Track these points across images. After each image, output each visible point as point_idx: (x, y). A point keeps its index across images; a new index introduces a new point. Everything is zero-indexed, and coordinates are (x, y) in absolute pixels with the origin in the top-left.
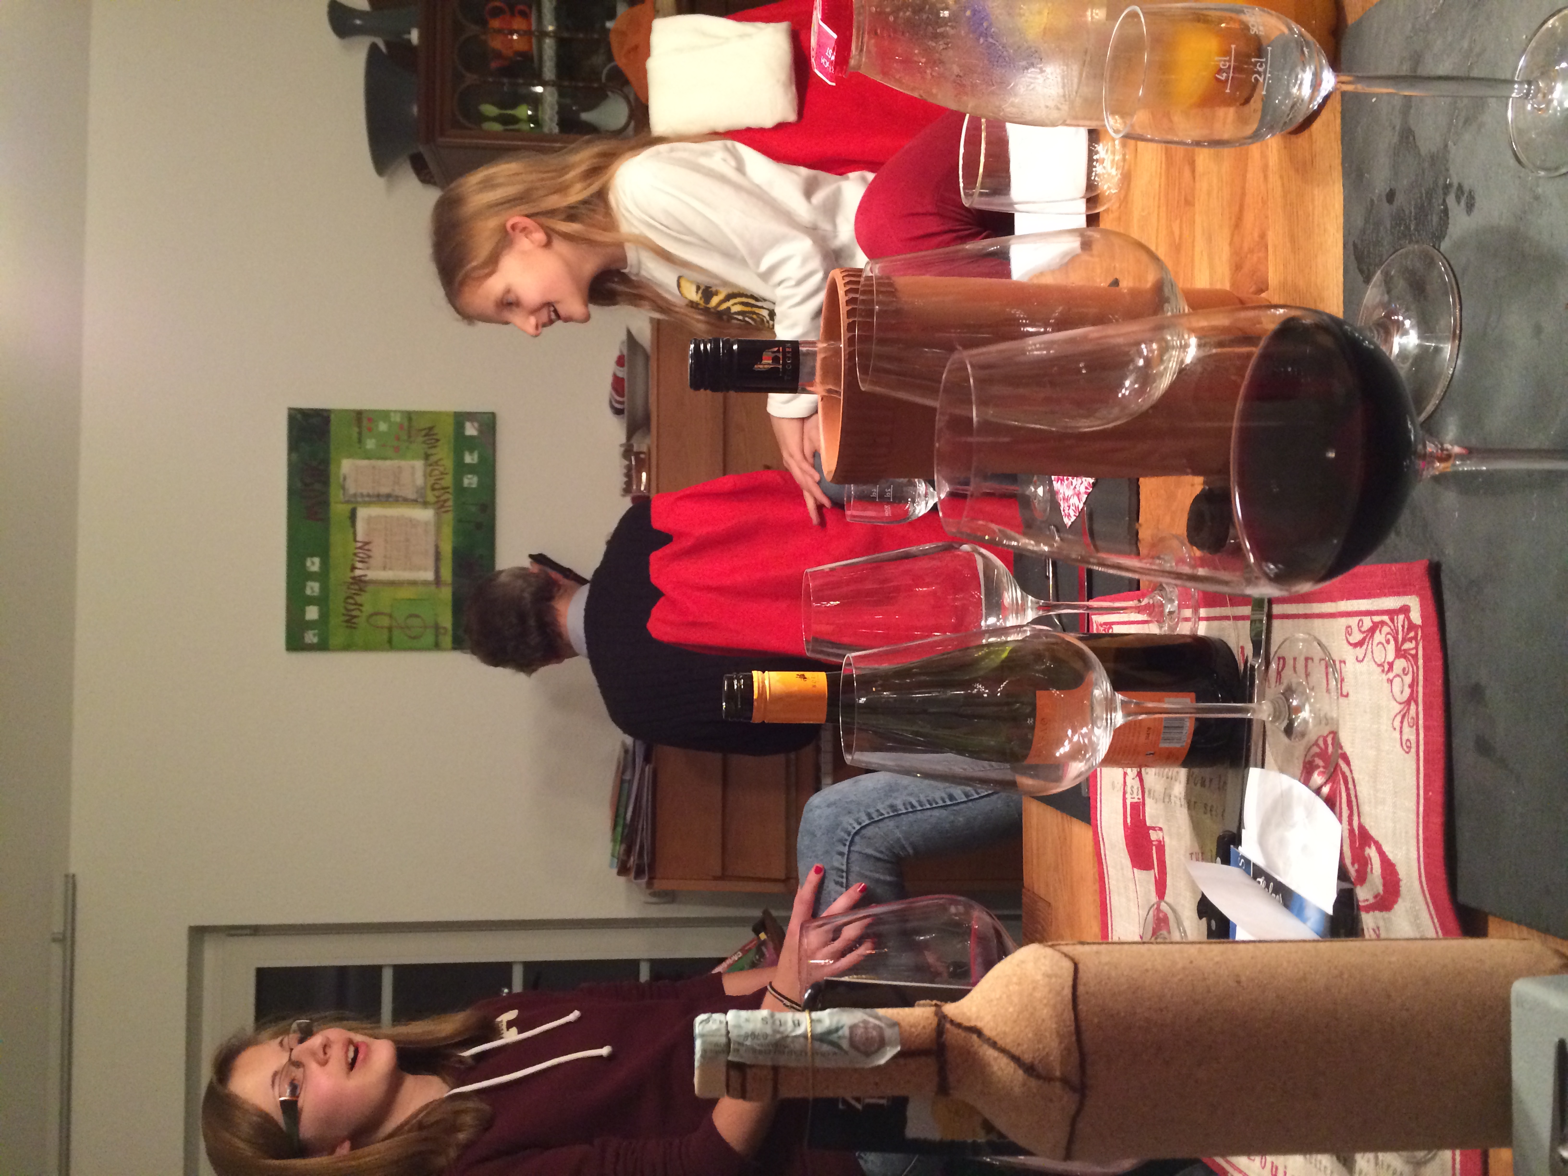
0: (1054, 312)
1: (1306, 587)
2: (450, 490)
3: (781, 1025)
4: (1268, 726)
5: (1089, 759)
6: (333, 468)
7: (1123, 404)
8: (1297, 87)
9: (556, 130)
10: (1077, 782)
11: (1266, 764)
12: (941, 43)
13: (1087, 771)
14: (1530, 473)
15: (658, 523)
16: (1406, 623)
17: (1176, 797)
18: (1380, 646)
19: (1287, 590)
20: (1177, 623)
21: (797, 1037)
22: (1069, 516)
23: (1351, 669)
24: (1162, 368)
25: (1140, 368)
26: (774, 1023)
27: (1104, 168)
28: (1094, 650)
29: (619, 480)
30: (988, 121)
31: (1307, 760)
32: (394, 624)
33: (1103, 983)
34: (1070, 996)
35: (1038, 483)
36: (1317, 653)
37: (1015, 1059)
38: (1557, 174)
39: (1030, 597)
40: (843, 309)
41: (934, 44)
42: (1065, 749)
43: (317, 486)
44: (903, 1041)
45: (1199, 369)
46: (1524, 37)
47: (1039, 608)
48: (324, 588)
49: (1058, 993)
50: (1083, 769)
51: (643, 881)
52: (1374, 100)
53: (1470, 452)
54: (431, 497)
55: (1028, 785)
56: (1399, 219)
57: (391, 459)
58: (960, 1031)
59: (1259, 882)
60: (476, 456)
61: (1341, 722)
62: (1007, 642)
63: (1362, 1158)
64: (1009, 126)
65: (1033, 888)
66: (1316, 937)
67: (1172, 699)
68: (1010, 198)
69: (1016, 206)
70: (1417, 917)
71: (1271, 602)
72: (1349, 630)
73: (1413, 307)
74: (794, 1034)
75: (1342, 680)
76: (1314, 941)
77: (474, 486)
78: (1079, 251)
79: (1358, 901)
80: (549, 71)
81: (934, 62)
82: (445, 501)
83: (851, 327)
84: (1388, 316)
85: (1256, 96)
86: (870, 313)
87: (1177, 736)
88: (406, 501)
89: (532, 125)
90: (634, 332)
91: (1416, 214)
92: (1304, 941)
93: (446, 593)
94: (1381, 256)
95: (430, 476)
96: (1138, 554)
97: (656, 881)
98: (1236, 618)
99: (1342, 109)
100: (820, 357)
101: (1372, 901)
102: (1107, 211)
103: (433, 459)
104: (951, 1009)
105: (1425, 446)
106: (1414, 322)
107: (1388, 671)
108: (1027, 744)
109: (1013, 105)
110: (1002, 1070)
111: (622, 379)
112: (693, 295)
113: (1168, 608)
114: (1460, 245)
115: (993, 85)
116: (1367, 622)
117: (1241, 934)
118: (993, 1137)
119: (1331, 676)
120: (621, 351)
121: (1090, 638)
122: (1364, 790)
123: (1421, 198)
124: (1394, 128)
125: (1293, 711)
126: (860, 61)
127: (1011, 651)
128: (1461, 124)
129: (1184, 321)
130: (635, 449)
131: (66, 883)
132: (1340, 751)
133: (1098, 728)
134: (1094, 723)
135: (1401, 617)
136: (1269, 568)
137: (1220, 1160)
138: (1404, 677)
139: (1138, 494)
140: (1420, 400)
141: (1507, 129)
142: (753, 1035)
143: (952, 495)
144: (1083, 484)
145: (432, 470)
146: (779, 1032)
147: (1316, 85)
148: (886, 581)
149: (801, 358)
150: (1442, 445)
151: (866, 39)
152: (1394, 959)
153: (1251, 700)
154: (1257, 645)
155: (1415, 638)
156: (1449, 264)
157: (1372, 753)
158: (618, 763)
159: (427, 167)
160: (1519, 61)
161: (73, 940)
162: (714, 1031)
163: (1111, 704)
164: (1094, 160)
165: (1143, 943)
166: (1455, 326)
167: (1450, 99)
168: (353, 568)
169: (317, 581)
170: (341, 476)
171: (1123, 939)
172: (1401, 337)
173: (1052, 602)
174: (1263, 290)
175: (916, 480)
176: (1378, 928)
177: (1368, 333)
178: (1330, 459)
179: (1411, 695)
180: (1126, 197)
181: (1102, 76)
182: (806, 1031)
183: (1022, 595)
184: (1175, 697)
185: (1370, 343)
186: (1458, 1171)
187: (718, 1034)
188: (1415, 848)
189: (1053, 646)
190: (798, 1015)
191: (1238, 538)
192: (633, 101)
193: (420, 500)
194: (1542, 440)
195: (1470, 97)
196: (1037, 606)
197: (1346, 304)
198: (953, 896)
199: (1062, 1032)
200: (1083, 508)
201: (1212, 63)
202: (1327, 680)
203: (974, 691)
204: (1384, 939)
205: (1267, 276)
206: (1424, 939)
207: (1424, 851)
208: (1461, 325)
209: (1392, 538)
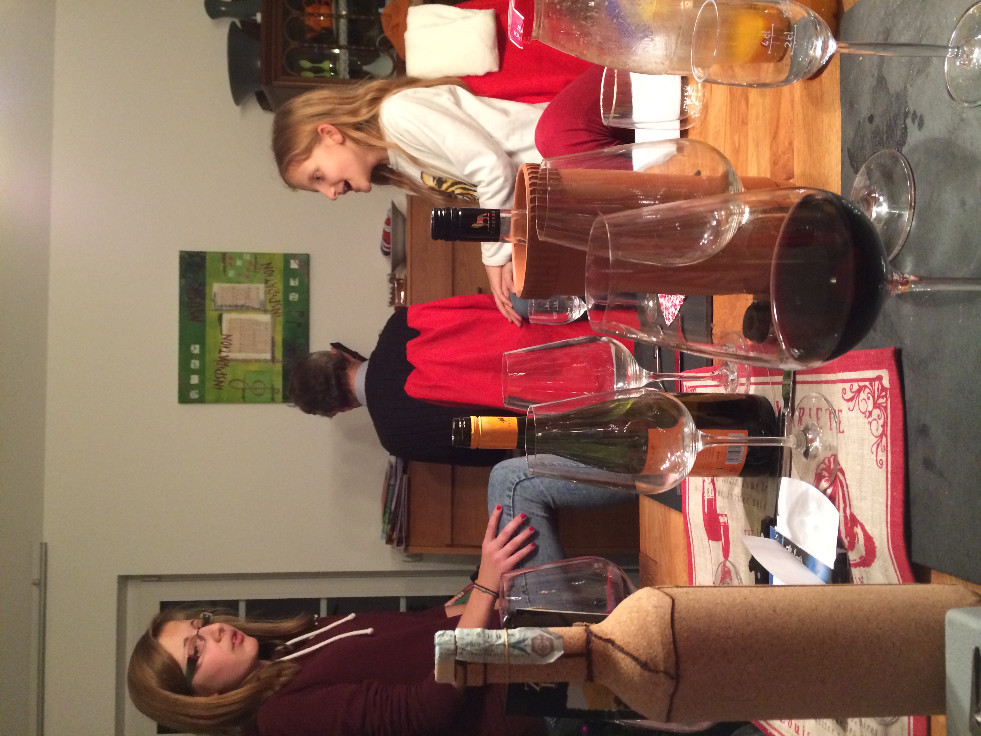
0: (660, 191)
1: (818, 364)
2: (281, 303)
3: (489, 637)
4: (794, 451)
5: (681, 471)
6: (207, 289)
7: (703, 249)
8: (813, 50)
9: (347, 77)
10: (674, 485)
11: (792, 475)
12: (589, 22)
13: (680, 479)
14: (958, 293)
16: (880, 386)
17: (736, 495)
18: (864, 401)
19: (806, 366)
20: (737, 387)
21: (499, 645)
22: (669, 319)
23: (845, 415)
24: (728, 226)
25: (713, 226)
26: (484, 636)
27: (691, 101)
28: (684, 403)
29: (387, 296)
30: (618, 72)
31: (818, 472)
32: (246, 387)
33: (690, 611)
34: (669, 620)
35: (649, 298)
36: (824, 405)
37: (635, 658)
38: (975, 105)
39: (644, 370)
40: (528, 189)
41: (585, 23)
42: (666, 465)
43: (198, 300)
44: (565, 648)
45: (751, 227)
46: (955, 19)
47: (650, 377)
48: (203, 364)
49: (662, 618)
50: (678, 478)
51: (402, 548)
52: (861, 59)
53: (921, 280)
54: (269, 307)
55: (643, 488)
56: (876, 133)
57: (244, 283)
58: (601, 641)
59: (788, 549)
60: (297, 282)
61: (839, 448)
62: (630, 398)
63: (852, 721)
64: (632, 75)
65: (646, 552)
66: (824, 583)
67: (733, 434)
68: (632, 120)
69: (636, 125)
70: (886, 571)
71: (795, 373)
72: (844, 391)
73: (885, 189)
74: (497, 643)
75: (840, 422)
76: (822, 585)
77: (296, 300)
78: (675, 153)
79: (849, 560)
80: (343, 39)
81: (585, 34)
82: (278, 309)
83: (532, 201)
84: (869, 194)
85: (787, 56)
86: (545, 192)
87: (737, 457)
88: (253, 309)
89: (332, 74)
90: (396, 203)
91: (887, 130)
92: (816, 586)
93: (279, 367)
94: (865, 157)
95: (269, 294)
96: (712, 343)
97: (410, 548)
98: (774, 383)
99: (841, 64)
100: (513, 220)
101: (858, 560)
102: (693, 128)
103: (271, 283)
104: (595, 628)
105: (892, 276)
106: (886, 198)
107: (869, 417)
108: (642, 462)
109: (634, 61)
110: (627, 666)
111: (389, 233)
112: (431, 183)
113: (731, 377)
114: (914, 150)
115: (622, 48)
116: (856, 386)
117: (776, 581)
118: (622, 708)
119: (833, 420)
120: (388, 216)
121: (682, 395)
122: (853, 491)
123: (890, 120)
124: (873, 76)
125: (809, 442)
126: (538, 34)
127: (632, 404)
128: (915, 74)
129: (741, 197)
130: (397, 277)
131: (41, 548)
132: (838, 467)
133: (687, 452)
134: (684, 449)
135: (877, 383)
136: (794, 352)
137: (762, 722)
138: (878, 420)
139: (712, 304)
140: (889, 247)
141: (944, 77)
142: (471, 644)
143: (596, 306)
144: (678, 299)
145: (270, 290)
146: (487, 642)
147: (825, 48)
148: (556, 360)
149: (501, 221)
150: (903, 275)
151: (542, 19)
152: (871, 597)
153: (783, 435)
154: (786, 400)
155: (886, 396)
156: (908, 162)
157: (858, 468)
158: (387, 474)
159: (267, 100)
160: (952, 34)
161: (45, 585)
162: (447, 641)
163: (695, 437)
164: (685, 96)
165: (715, 587)
166: (911, 201)
167: (908, 58)
168: (220, 351)
169: (197, 360)
170: (213, 294)
171: (702, 584)
172: (877, 207)
173: (658, 373)
174: (791, 178)
175: (573, 297)
176: (862, 578)
177: (857, 205)
178: (833, 284)
179: (883, 431)
180: (705, 118)
181: (690, 43)
182: (505, 641)
183: (639, 369)
184: (736, 433)
185: (858, 211)
186: (912, 730)
187: (450, 643)
188: (885, 528)
189: (659, 401)
190: (500, 632)
191: (775, 333)
192: (395, 59)
193: (262, 309)
194: (965, 272)
195: (921, 57)
196: (648, 375)
197: (843, 186)
198: (596, 557)
199: (664, 642)
200: (678, 314)
201: (760, 35)
202: (831, 422)
203: (610, 429)
204: (867, 584)
205: (793, 170)
206: (890, 584)
207: (891, 529)
208: (915, 199)
209: (872, 333)
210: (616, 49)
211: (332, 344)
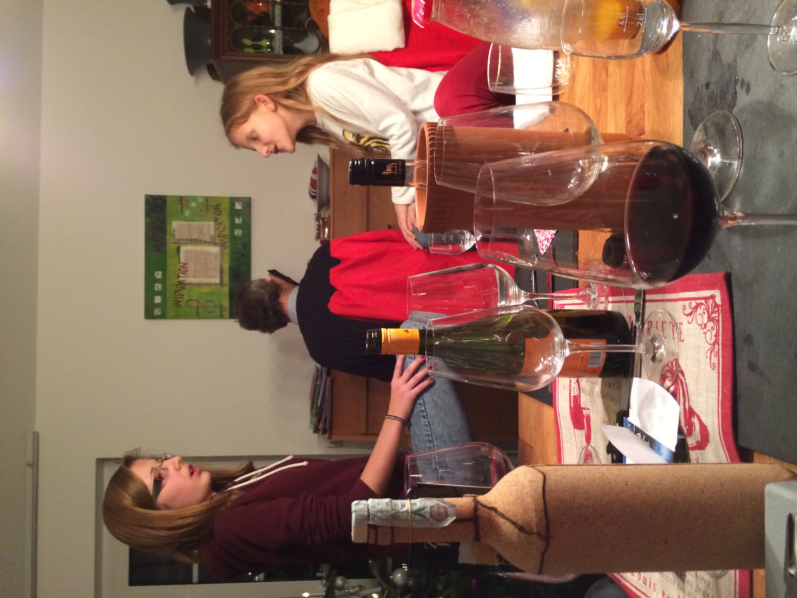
0: (536, 145)
1: (662, 284)
2: (227, 237)
3: (395, 506)
4: (643, 357)
5: (552, 373)
6: (168, 226)
7: (570, 192)
8: (660, 28)
9: (281, 52)
10: (546, 384)
11: (642, 376)
12: (478, 6)
13: (551, 379)
14: (777, 227)
15: (334, 254)
16: (713, 304)
17: (596, 392)
18: (700, 315)
19: (653, 286)
20: (598, 304)
22: (543, 249)
23: (685, 327)
24: (590, 173)
25: (579, 173)
26: (392, 505)
27: (562, 71)
28: (554, 317)
29: (314, 232)
30: (502, 47)
31: (663, 373)
32: (200, 305)
33: (558, 485)
34: (541, 492)
35: (527, 233)
36: (668, 319)
37: (513, 523)
38: (792, 74)
39: (523, 291)
40: (428, 143)
41: (474, 7)
42: (540, 367)
43: (160, 235)
44: (457, 514)
45: (609, 173)
46: (776, 3)
47: (527, 297)
48: (164, 287)
49: (535, 490)
50: (549, 378)
51: (327, 436)
52: (699, 36)
53: (747, 216)
54: (218, 241)
55: (521, 386)
56: (712, 97)
57: (198, 221)
58: (486, 509)
59: (638, 435)
60: (241, 220)
61: (680, 354)
62: (511, 314)
63: (689, 574)
64: (514, 50)
65: (524, 438)
66: (667, 463)
67: (594, 343)
68: (513, 87)
69: (517, 91)
70: (718, 453)
71: (645, 292)
72: (684, 307)
73: (718, 142)
74: (402, 511)
75: (681, 333)
76: (665, 464)
77: (240, 235)
78: (548, 113)
79: (688, 445)
80: (278, 22)
81: (474, 16)
82: (225, 243)
83: (431, 152)
84: (706, 147)
85: (639, 34)
86: (441, 145)
87: (597, 361)
88: (205, 242)
89: (269, 50)
90: (321, 156)
91: (720, 95)
92: (660, 464)
93: (226, 290)
94: (702, 116)
95: (218, 229)
96: (578, 268)
97: (333, 436)
98: (627, 302)
99: (683, 41)
100: (416, 168)
101: (695, 444)
102: (563, 94)
103: (219, 221)
104: (481, 498)
105: (723, 213)
106: (719, 151)
107: (704, 328)
108: (521, 365)
109: (515, 38)
110: (507, 529)
111: (316, 181)
112: (351, 138)
113: (593, 297)
114: (741, 111)
115: (505, 28)
116: (694, 303)
117: (628, 461)
118: (503, 563)
119: (675, 331)
120: (315, 166)
121: (553, 312)
122: (691, 389)
123: (723, 86)
124: (709, 51)
125: (656, 349)
126: (437, 16)
127: (513, 319)
128: (743, 48)
129: (602, 148)
130: (322, 216)
131: (34, 436)
132: (679, 369)
133: (557, 357)
134: (554, 355)
135: (711, 301)
136: (643, 274)
137: (616, 575)
138: (712, 331)
139: (578, 237)
140: (722, 190)
141: (767, 51)
142: (381, 511)
143: (483, 239)
144: (550, 233)
145: (219, 227)
146: (395, 510)
147: (670, 27)
148: (450, 282)
149: (406, 169)
150: (732, 212)
151: (440, 4)
152: (705, 473)
153: (634, 343)
154: (637, 315)
155: (718, 311)
156: (737, 121)
157: (696, 370)
158: (314, 376)
159: (215, 71)
160: (774, 15)
161: (37, 465)
162: (362, 509)
163: (563, 345)
164: (556, 68)
165: (579, 465)
166: (739, 152)
167: (738, 35)
168: (179, 277)
169: (159, 283)
170: (172, 230)
171: (568, 464)
172: (712, 158)
173: (534, 293)
174: (642, 135)
175: (465, 232)
176: (698, 459)
177: (695, 155)
178: (675, 219)
179: (716, 340)
180: (573, 86)
181: (560, 23)
182: (408, 509)
183: (518, 290)
184: (596, 341)
185: (696, 160)
186: (737, 581)
187: (364, 510)
188: (717, 418)
189: (534, 316)
190: (404, 501)
191: (628, 260)
192: (321, 38)
193: (212, 242)
194: (784, 210)
195: (749, 34)
196: (526, 295)
197: (685, 140)
198: (483, 443)
199: (537, 510)
200: (550, 246)
201: (617, 16)
202: (673, 333)
203: (494, 339)
204: (701, 464)
205: (644, 128)
206: (721, 463)
207: (722, 419)
208: (743, 152)
209: (706, 259)
210: (500, 29)
211: (269, 271)
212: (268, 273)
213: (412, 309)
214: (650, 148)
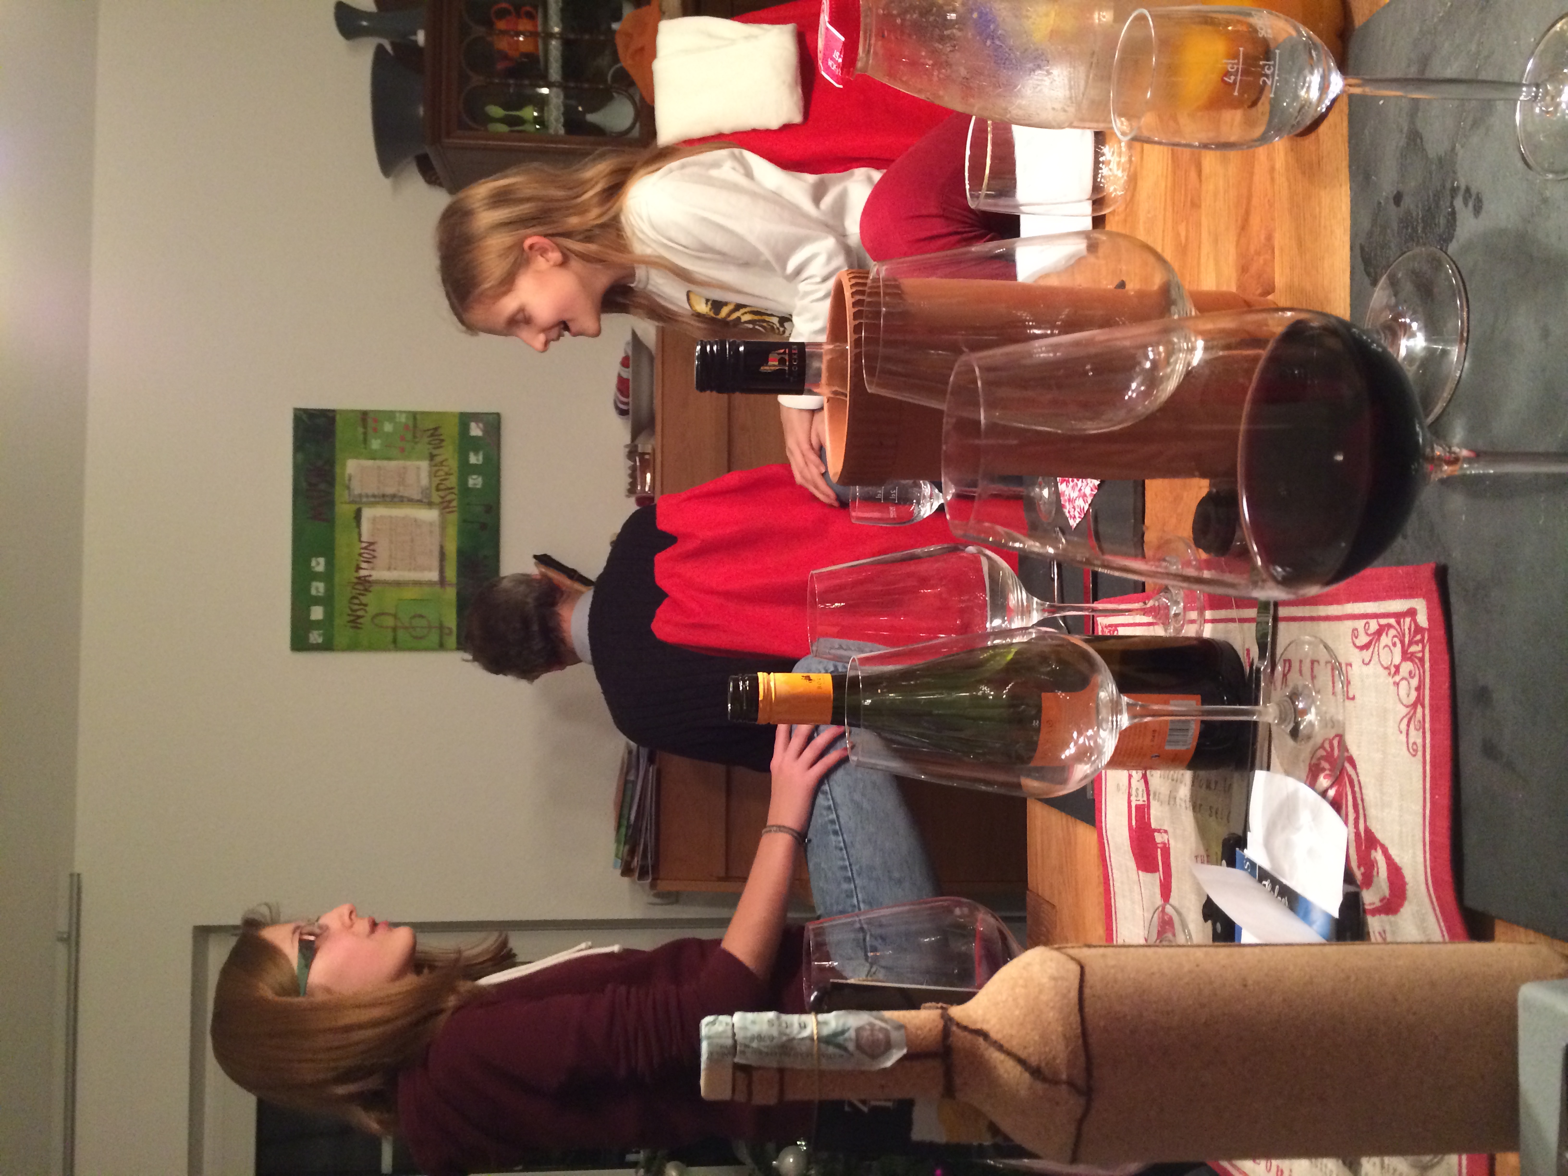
0: (1060, 314)
1: (1313, 590)
2: (454, 491)
3: (787, 1027)
4: (1274, 729)
5: (1095, 761)
6: (338, 470)
7: (1129, 406)
8: (1305, 90)
9: (562, 131)
10: (1083, 784)
11: (1272, 768)
12: (948, 45)
13: (1093, 773)
14: (1537, 477)
15: (663, 524)
16: (1413, 626)
17: (1181, 799)
18: (1387, 649)
19: (1295, 594)
20: (1183, 626)
21: (803, 1039)
22: (1074, 518)
23: (1357, 672)
24: (1169, 370)
25: (1147, 370)
26: (780, 1025)
27: (1110, 169)
28: (1099, 652)
29: (624, 481)
30: (994, 123)
31: (1313, 762)
32: (399, 624)
33: (1110, 986)
34: (1076, 999)
35: (1043, 484)
36: (1323, 655)
37: (1021, 1061)
39: (1035, 599)
40: (850, 311)
41: (941, 47)
42: (1071, 751)
43: (323, 486)
44: (909, 1044)
45: (1207, 372)
46: (1532, 40)
47: (1044, 610)
48: (330, 589)
49: (1064, 996)
50: (1088, 772)
51: (647, 882)
52: (1381, 102)
53: (1478, 456)
54: (436, 498)
55: (1034, 787)
56: (1406, 221)
57: (396, 459)
58: (966, 1033)
59: (1265, 885)
60: (481, 457)
61: (1347, 725)
62: (1012, 644)
63: (1368, 1161)
64: (1017, 130)
65: (1038, 889)
66: (1323, 941)
67: (1178, 702)
68: (1016, 200)
69: (1023, 208)
70: (1423, 920)
71: (1277, 604)
72: (1355, 633)
73: (1420, 309)
74: (800, 1036)
75: (1349, 683)
76: (1320, 944)
77: (479, 486)
78: (1085, 253)
79: (1364, 904)
80: (555, 72)
81: (939, 64)
82: (450, 501)
83: (857, 329)
84: (1395, 319)
85: (1263, 99)
86: (877, 315)
87: (1184, 738)
88: (411, 502)
89: (538, 127)
90: (639, 333)
91: (1423, 217)
92: (1310, 945)
93: (451, 594)
94: (1388, 259)
95: (435, 476)
96: (1144, 556)
97: (659, 882)
98: (1242, 620)
99: (1349, 113)
100: (825, 359)
101: (1378, 904)
102: (1113, 212)
103: (438, 459)
104: (957, 1012)
105: (1432, 449)
106: (1422, 325)
107: (1395, 674)
108: (1032, 746)
109: (1020, 107)
110: (1009, 1074)
111: (628, 380)
113: (1174, 610)
114: (1467, 247)
115: (1000, 87)
116: (1374, 625)
117: (1246, 938)
118: (999, 1140)
119: (1337, 678)
120: (626, 352)
121: (1095, 640)
122: (1370, 794)
123: (1428, 200)
124: (1401, 131)
125: (1299, 714)
126: (867, 63)
127: (1016, 653)
128: (1468, 128)
129: (1190, 323)
130: (640, 450)
131: (71, 882)
132: (1346, 754)
133: (1104, 730)
134: (1099, 726)
135: (1408, 620)
136: (1276, 570)
137: (1225, 1164)
138: (1410, 680)
139: (1144, 493)
140: (1428, 402)
141: (1515, 133)
142: (760, 1037)
143: (958, 496)
144: (1089, 486)
145: (437, 471)
146: (785, 1034)
147: (1324, 87)
148: (892, 582)
149: (807, 359)
150: (1450, 448)
151: (873, 41)
152: (1400, 963)
153: (1256, 703)
154: (1262, 648)
155: (1422, 641)
156: (1457, 267)
157: (1378, 756)
158: (623, 763)
159: (432, 168)
160: (1527, 64)
161: (78, 942)
162: (721, 1033)
163: (1117, 706)
164: (1099, 162)
165: (1150, 946)
166: (1462, 329)
167: (1456, 103)
168: (358, 568)
169: (321, 581)
170: (347, 478)
171: (1128, 943)
172: (1408, 340)
173: (1056, 604)
174: (1269, 293)
175: (922, 482)
176: (1384, 932)
177: (1376, 336)
178: (1338, 462)
179: (1418, 698)
180: (1133, 196)
181: (1109, 78)
182: (813, 1033)
183: (1027, 597)
184: (1182, 699)
185: (1378, 346)
187: (724, 1035)
188: (1422, 851)
189: (1060, 648)
191: (1245, 540)
192: (638, 104)
193: (425, 500)
194: (1548, 443)
195: (1478, 100)
196: (1042, 608)
197: (1353, 306)
198: (957, 898)
199: (1068, 1036)
200: (1088, 510)
201: (1220, 66)
202: (1333, 683)
203: (980, 693)
204: (1392, 943)
205: (1274, 278)
206: (1429, 943)
207: (1431, 854)
208: (1468, 327)
209: (1400, 540)
210: (991, 88)
211: (535, 557)
212: (534, 560)
213: (816, 635)
214: (1287, 323)
